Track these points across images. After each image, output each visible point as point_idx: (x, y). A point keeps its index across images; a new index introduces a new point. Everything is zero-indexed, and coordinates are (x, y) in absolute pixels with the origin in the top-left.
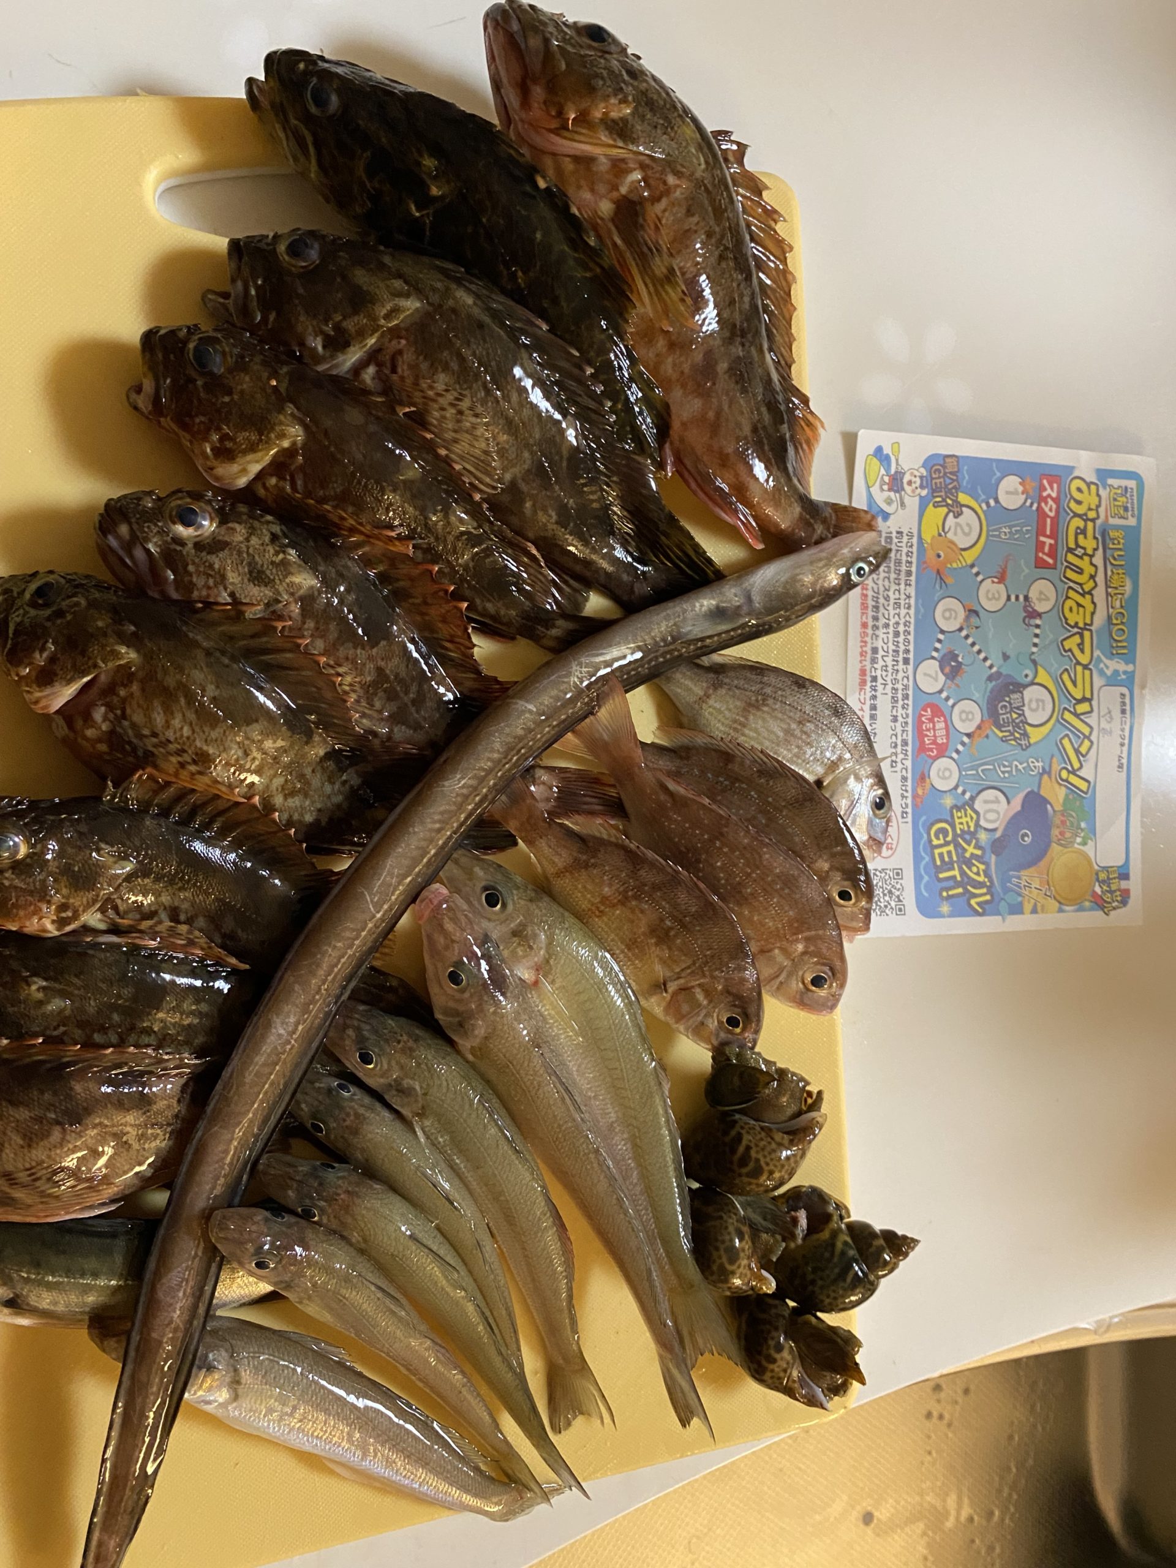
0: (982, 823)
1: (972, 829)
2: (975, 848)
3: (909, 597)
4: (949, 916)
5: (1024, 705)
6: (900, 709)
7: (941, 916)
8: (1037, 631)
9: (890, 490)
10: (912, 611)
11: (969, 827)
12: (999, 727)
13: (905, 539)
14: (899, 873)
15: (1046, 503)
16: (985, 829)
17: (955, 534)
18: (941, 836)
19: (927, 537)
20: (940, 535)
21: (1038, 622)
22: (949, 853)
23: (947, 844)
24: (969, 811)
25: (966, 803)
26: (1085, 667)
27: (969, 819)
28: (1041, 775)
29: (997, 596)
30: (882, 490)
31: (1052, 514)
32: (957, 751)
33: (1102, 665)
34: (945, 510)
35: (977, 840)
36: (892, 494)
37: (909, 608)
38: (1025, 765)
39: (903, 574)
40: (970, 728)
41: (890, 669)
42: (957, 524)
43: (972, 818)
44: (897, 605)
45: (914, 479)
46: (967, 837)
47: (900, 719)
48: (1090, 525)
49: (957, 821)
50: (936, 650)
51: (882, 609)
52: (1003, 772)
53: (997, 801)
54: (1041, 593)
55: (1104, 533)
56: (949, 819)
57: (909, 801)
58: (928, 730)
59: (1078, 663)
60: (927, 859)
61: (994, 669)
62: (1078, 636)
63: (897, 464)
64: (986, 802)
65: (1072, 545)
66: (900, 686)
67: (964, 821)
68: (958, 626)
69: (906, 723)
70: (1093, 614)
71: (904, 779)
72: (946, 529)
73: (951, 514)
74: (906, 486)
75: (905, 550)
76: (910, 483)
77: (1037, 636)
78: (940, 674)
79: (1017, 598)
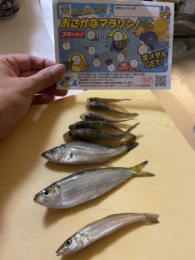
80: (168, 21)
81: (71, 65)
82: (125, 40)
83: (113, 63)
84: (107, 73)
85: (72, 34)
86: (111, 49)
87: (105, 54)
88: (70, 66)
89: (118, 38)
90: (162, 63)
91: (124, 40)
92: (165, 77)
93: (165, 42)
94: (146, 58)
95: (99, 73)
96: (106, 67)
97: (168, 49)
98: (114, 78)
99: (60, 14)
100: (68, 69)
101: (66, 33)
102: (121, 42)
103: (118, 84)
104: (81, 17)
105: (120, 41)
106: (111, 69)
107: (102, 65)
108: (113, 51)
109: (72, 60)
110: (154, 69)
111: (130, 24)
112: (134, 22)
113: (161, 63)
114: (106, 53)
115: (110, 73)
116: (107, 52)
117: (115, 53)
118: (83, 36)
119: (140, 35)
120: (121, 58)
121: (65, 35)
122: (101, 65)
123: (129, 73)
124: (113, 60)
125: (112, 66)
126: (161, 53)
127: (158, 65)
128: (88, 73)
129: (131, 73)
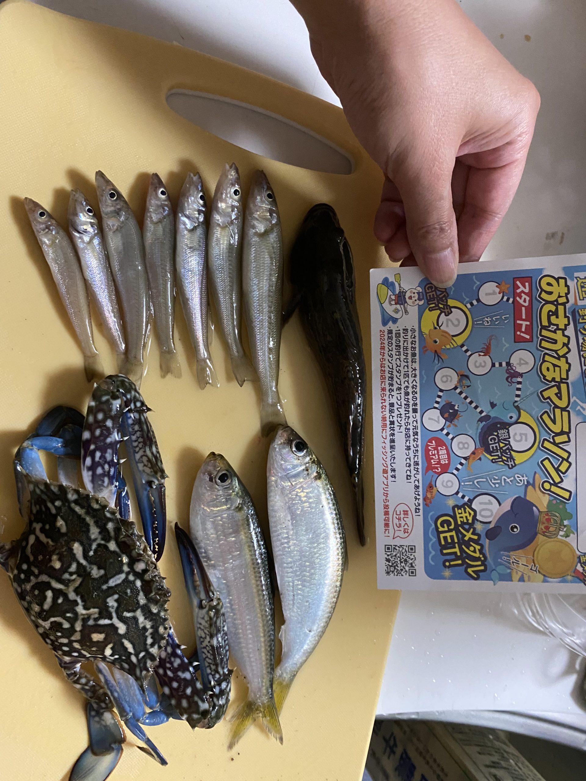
0: (478, 517)
1: (470, 521)
2: (472, 534)
3: (415, 370)
4: (450, 579)
5: (509, 438)
6: (412, 441)
7: (443, 578)
8: (519, 386)
9: (396, 304)
10: (418, 379)
11: (467, 520)
12: (490, 453)
13: (410, 333)
14: (412, 549)
15: (521, 298)
16: (481, 522)
17: (447, 326)
18: (445, 525)
19: (426, 330)
20: (435, 328)
21: (519, 379)
22: (452, 537)
23: (450, 531)
24: (468, 509)
25: (465, 504)
26: (563, 409)
27: (467, 514)
28: (526, 486)
29: (483, 364)
30: (391, 305)
31: (526, 304)
32: (457, 469)
33: (579, 408)
34: (439, 312)
35: (475, 529)
36: (398, 306)
37: (415, 376)
38: (512, 478)
39: (410, 355)
40: (467, 453)
41: (403, 416)
42: (447, 320)
43: (470, 514)
44: (406, 375)
45: (413, 295)
46: (467, 527)
47: (412, 448)
48: (561, 308)
49: (458, 516)
50: (437, 402)
51: (395, 379)
52: (494, 484)
53: (490, 503)
54: (521, 359)
55: (573, 313)
56: (452, 514)
57: (421, 501)
58: (434, 455)
59: (556, 407)
60: (434, 540)
61: (483, 415)
62: (555, 388)
63: (400, 287)
64: (481, 503)
65: (545, 323)
66: (411, 427)
67: (463, 516)
68: (454, 386)
69: (417, 451)
70: (568, 371)
71: (417, 487)
72: (440, 325)
73: (443, 314)
74: (407, 300)
75: (410, 340)
76: (410, 298)
77: (519, 389)
78: (441, 418)
79: (500, 365)
80: (569, 578)
81: (440, 309)
82: (511, 458)
83: (448, 423)
84: (418, 407)
85: (523, 309)
86: (488, 417)
87: (471, 402)
88: (437, 305)
89: (518, 438)
90: (452, 563)
91: (512, 453)
92: (413, 573)
93: (509, 571)
94: (462, 517)
95: (418, 385)
96: (436, 405)
97: (489, 579)
98: (406, 429)
99: (576, 275)
100: (428, 301)
101: (527, 290)
102: (506, 445)
103: (389, 438)
104: (570, 332)
105: (509, 444)
106: (430, 419)
107: (440, 394)
108: (481, 425)
109: (453, 310)
110: (432, 542)
111: (557, 470)
112: (562, 481)
113: (449, 561)
114: (474, 405)
115: (418, 415)
116: (476, 407)
117: (475, 429)
118: (518, 340)
119: (528, 498)
120: (461, 446)
121: (522, 288)
122: (441, 391)
123: (420, 470)
124: (456, 426)
125: (438, 422)
126: (478, 559)
127: (445, 551)
128: (418, 355)
129: (420, 477)
